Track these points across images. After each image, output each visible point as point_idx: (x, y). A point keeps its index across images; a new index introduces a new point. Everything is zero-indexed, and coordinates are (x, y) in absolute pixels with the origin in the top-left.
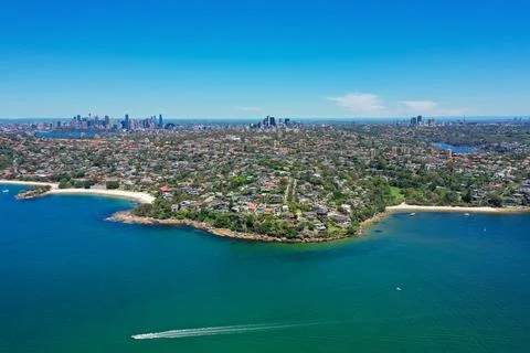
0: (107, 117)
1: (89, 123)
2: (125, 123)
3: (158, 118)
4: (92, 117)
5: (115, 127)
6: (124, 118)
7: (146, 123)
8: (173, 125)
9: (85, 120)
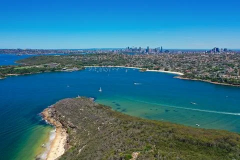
0: (140, 48)
1: (133, 50)
2: (147, 50)
3: (160, 48)
4: (134, 48)
5: (143, 52)
6: (147, 48)
7: (156, 50)
8: (168, 51)
9: (131, 49)
